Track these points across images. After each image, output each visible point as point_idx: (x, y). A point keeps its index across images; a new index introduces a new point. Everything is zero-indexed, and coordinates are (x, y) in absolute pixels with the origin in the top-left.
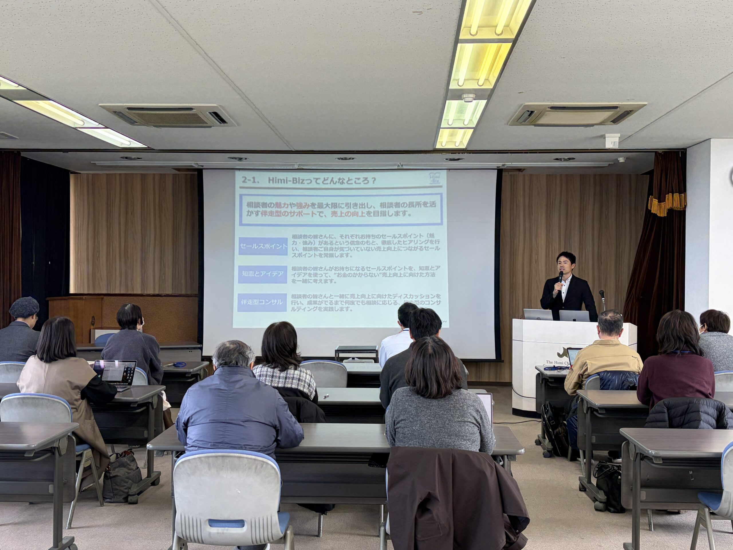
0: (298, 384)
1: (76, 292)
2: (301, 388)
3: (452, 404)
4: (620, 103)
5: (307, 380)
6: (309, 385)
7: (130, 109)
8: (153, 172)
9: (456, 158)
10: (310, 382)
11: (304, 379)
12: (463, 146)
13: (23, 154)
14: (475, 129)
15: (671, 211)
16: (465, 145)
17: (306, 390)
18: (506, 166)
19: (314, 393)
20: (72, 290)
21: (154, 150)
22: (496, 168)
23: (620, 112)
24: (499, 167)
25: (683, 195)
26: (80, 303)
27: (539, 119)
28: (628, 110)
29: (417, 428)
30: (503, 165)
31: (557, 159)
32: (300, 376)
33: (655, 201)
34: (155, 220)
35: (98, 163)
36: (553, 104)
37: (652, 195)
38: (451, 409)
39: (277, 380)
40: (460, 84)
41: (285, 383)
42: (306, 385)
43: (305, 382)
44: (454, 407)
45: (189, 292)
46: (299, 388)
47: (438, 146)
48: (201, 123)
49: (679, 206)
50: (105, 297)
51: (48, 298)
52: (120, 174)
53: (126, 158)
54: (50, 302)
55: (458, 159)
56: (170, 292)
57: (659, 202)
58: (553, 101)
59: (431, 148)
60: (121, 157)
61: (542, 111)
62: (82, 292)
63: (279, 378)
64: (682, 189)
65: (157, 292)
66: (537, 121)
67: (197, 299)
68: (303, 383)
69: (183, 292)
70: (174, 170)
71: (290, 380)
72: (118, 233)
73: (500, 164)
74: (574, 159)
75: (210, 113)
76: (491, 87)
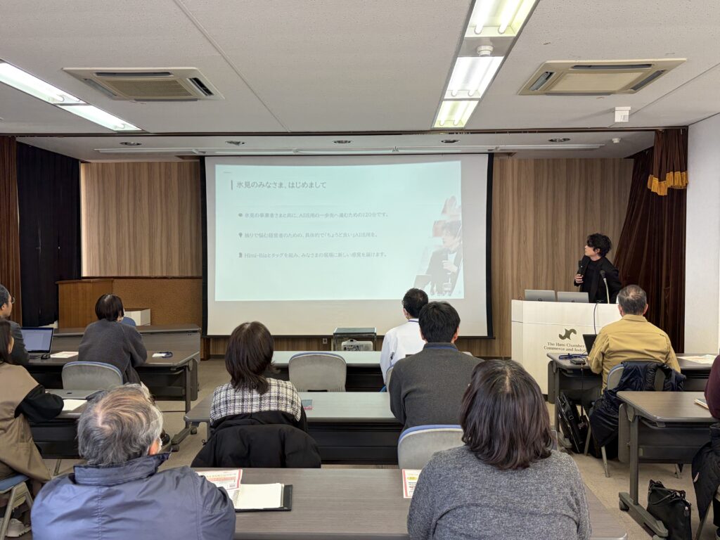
0: (278, 405)
1: (89, 275)
2: (283, 409)
3: (533, 485)
4: (655, 60)
5: (288, 397)
6: (292, 402)
7: (99, 74)
8: (157, 160)
9: (452, 140)
10: (293, 397)
11: (285, 396)
12: (462, 126)
13: (19, 139)
14: (480, 100)
15: (671, 190)
16: (465, 124)
17: (289, 410)
18: (499, 149)
19: (300, 411)
20: (85, 273)
21: (149, 133)
22: (487, 151)
23: (651, 71)
24: (491, 150)
25: (684, 173)
26: (89, 286)
27: (553, 87)
28: (660, 70)
29: (476, 526)
30: (497, 148)
31: (552, 140)
32: (279, 393)
33: (656, 180)
34: (161, 207)
35: (102, 150)
36: (578, 61)
37: (652, 174)
38: (533, 493)
39: (249, 403)
40: (478, 31)
41: (260, 406)
42: (288, 403)
43: (287, 399)
44: (537, 490)
45: (195, 275)
46: (280, 409)
47: (437, 125)
48: (186, 95)
49: (681, 184)
50: (115, 280)
51: (57, 283)
52: (128, 163)
53: (126, 144)
54: (59, 286)
55: (454, 141)
56: (177, 274)
57: (660, 181)
58: (580, 58)
59: (429, 129)
60: (122, 143)
61: (564, 71)
62: (94, 275)
63: (252, 400)
64: (683, 167)
65: (165, 275)
66: (551, 88)
67: (201, 281)
68: (284, 402)
69: (190, 275)
70: (178, 158)
71: (267, 401)
72: (127, 219)
73: (492, 147)
74: (569, 139)
75: (190, 79)
76: (515, 35)
